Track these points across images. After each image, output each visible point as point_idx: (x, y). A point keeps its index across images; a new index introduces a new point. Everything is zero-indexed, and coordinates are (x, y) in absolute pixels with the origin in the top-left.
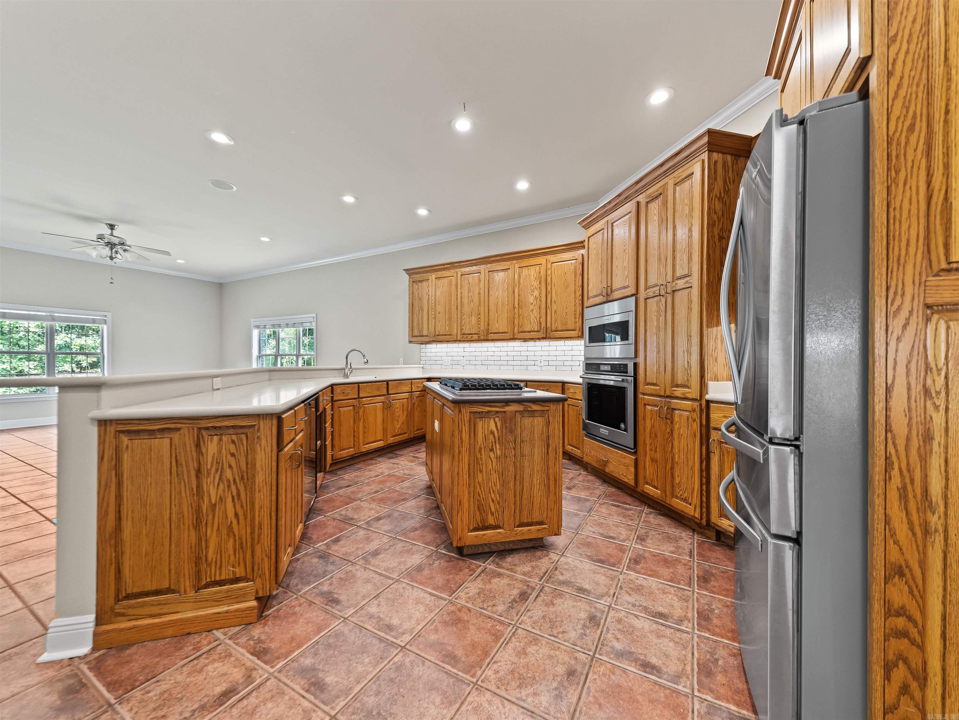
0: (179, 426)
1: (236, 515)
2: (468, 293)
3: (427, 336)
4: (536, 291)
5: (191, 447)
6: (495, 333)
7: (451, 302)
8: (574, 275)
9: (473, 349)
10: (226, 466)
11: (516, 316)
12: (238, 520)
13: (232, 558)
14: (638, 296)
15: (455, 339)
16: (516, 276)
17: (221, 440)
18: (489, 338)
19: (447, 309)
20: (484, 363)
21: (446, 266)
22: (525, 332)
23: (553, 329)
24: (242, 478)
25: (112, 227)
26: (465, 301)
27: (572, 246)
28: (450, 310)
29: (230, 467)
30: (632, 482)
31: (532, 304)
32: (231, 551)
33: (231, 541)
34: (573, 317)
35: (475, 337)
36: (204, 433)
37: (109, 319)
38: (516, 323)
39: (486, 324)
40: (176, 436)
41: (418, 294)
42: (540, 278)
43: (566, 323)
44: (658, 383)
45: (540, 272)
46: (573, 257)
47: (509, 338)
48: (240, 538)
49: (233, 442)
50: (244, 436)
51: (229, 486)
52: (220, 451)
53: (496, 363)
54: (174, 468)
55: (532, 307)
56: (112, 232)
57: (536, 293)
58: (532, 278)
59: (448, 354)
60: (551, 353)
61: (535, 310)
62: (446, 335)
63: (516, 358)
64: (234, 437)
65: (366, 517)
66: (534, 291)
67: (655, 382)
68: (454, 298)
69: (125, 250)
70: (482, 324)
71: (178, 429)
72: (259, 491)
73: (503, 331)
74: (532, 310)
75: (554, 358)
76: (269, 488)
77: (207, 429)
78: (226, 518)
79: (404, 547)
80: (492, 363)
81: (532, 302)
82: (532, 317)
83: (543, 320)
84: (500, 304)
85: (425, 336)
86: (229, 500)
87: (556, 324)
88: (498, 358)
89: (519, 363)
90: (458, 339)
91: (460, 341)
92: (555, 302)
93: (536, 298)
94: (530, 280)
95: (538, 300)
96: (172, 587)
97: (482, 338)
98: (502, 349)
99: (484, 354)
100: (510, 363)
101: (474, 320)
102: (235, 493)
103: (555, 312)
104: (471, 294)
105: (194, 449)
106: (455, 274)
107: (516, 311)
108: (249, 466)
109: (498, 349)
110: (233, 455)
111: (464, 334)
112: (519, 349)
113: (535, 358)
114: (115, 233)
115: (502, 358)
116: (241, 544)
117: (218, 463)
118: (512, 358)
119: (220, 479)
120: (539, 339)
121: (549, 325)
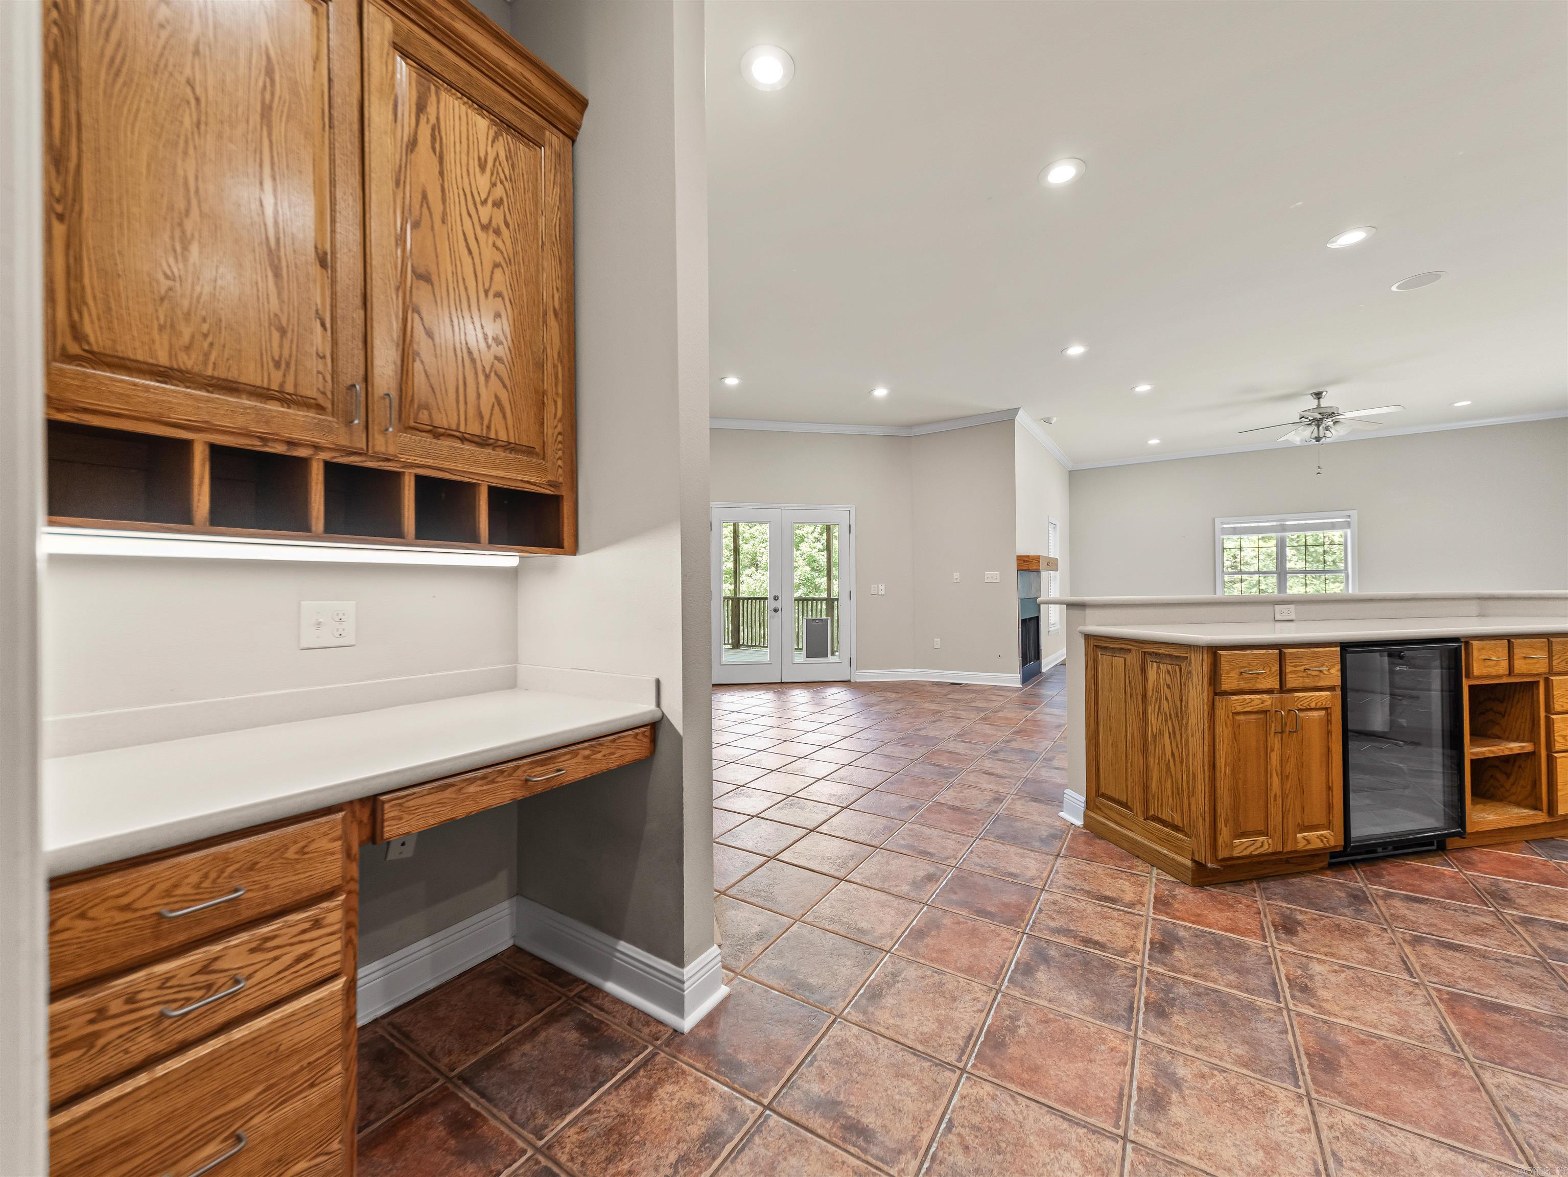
0: (1130, 647)
1: (1173, 754)
5: (1138, 670)
10: (1163, 697)
12: (1174, 760)
13: (1171, 800)
17: (1159, 667)
24: (1177, 716)
25: (1318, 395)
29: (1167, 699)
32: (1170, 793)
33: (1170, 781)
36: (1149, 658)
37: (1354, 520)
40: (1128, 657)
48: (1177, 783)
49: (1168, 672)
50: (1177, 668)
51: (1166, 721)
52: (1158, 679)
54: (1128, 688)
56: (1319, 402)
64: (1169, 667)
71: (1130, 651)
72: (1192, 736)
76: (1201, 736)
77: (1150, 654)
78: (1165, 754)
86: (1167, 735)
96: (1129, 804)
102: (1171, 730)
105: (1140, 673)
108: (1184, 704)
110: (1168, 687)
116: (1178, 789)
117: (1157, 692)
119: (1159, 709)
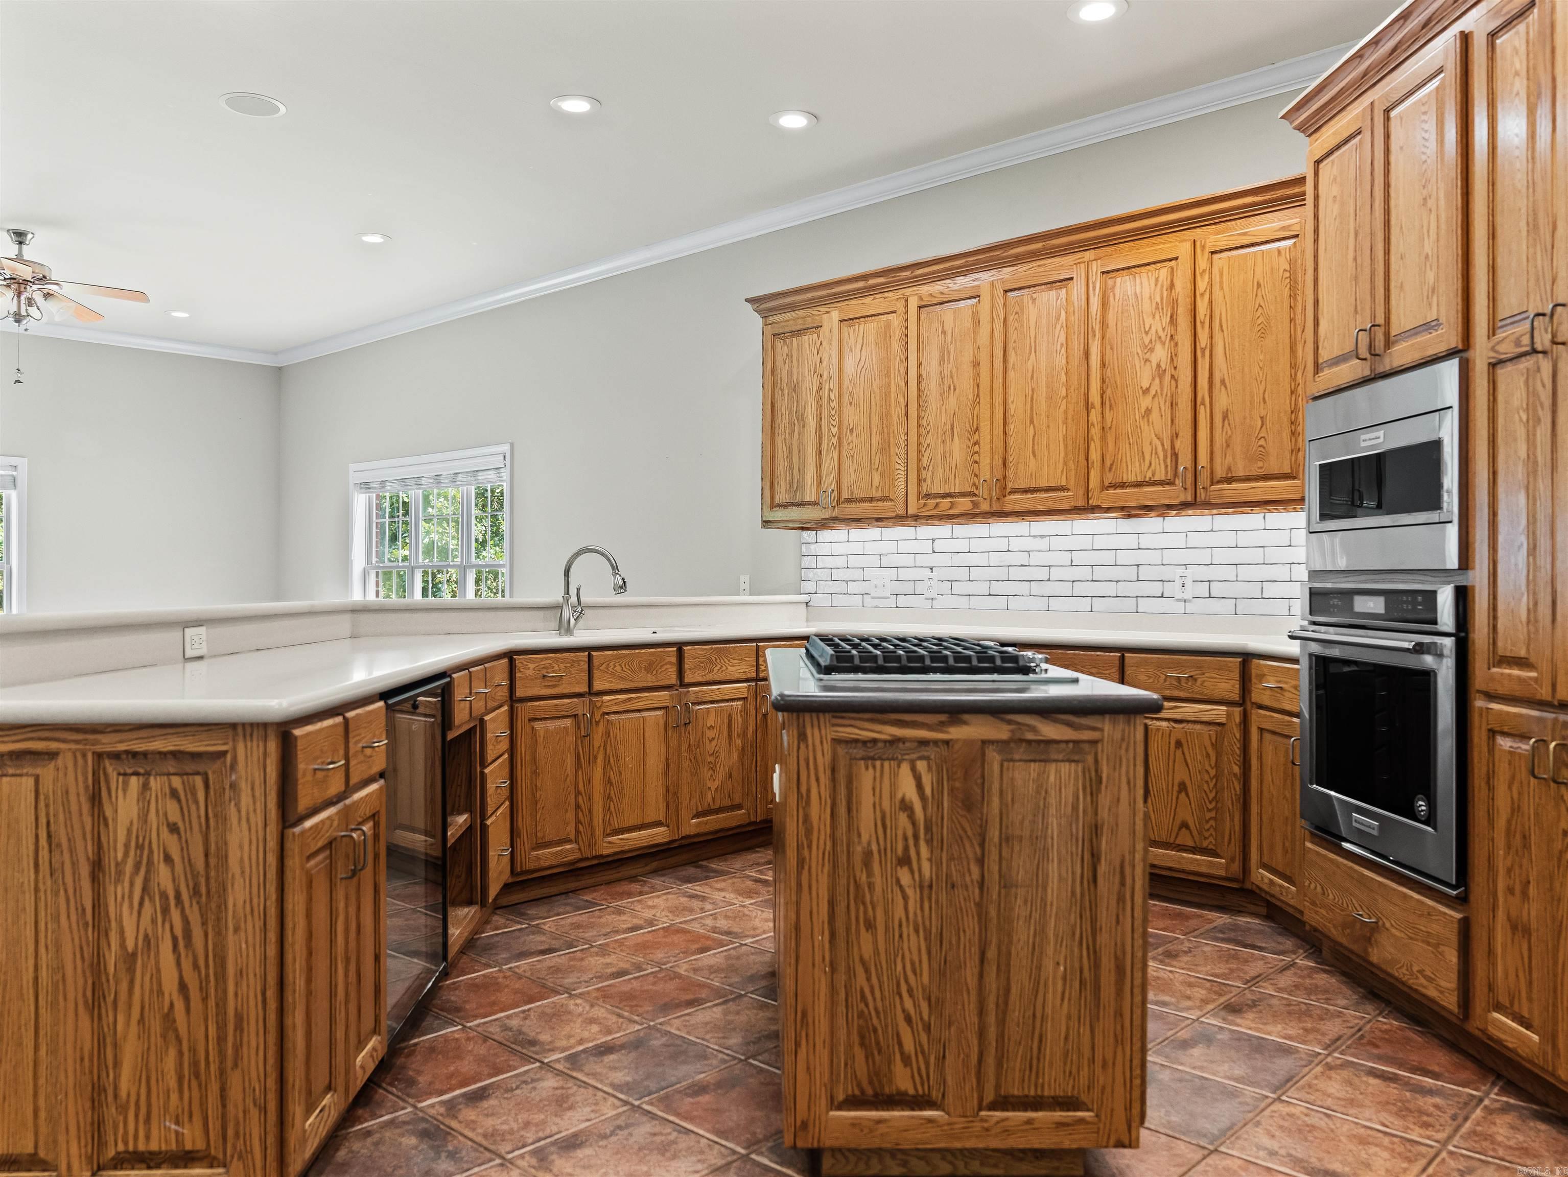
0: (54, 746)
1: (183, 987)
2: (942, 362)
3: (815, 504)
4: (1158, 347)
5: (79, 802)
6: (1026, 491)
7: (888, 394)
8: (1286, 292)
9: (962, 545)
10: (158, 857)
11: (1095, 432)
12: (187, 1000)
13: (174, 1097)
14: (1470, 354)
15: (901, 512)
16: (1095, 302)
17: (145, 787)
18: (1008, 508)
19: (875, 419)
20: (997, 588)
21: (872, 282)
22: (1123, 485)
23: (1220, 473)
24: (196, 892)
25: (20, 237)
26: (932, 388)
27: (1279, 193)
28: (886, 417)
29: (168, 859)
30: (1450, 1002)
31: (1146, 391)
32: (173, 1083)
33: (172, 1052)
34: (1286, 434)
35: (964, 504)
36: (110, 768)
37: (22, 475)
38: (1095, 456)
39: (998, 461)
40: (47, 772)
41: (790, 374)
42: (1174, 303)
43: (1263, 455)
44: (1533, 660)
45: (1172, 286)
46: (1283, 228)
47: (1070, 505)
48: (193, 1050)
49: (174, 794)
50: (198, 780)
51: (165, 911)
52: (144, 817)
53: (1036, 588)
54: (44, 853)
55: (1146, 402)
56: (20, 250)
57: (1161, 354)
58: (1147, 307)
59: (885, 561)
60: (1220, 556)
61: (1155, 415)
62: (871, 500)
63: (1099, 573)
64: (176, 782)
65: (572, 1041)
66: (1152, 350)
67: (1523, 653)
68: (897, 378)
69: (47, 296)
70: (985, 461)
71: (52, 755)
72: (237, 930)
73: (1053, 484)
74: (1148, 411)
75: (1229, 573)
76: (259, 924)
77: (116, 756)
78: (160, 992)
79: (655, 1135)
80: (1024, 588)
81: (1145, 385)
82: (1148, 434)
83: (1184, 446)
84: (1042, 392)
85: (810, 504)
86: (166, 946)
87: (1229, 459)
88: (1043, 574)
89: (1110, 589)
90: (911, 511)
91: (916, 518)
92: (1223, 382)
93: (1160, 372)
94: (1140, 314)
95: (1167, 378)
96: (41, 1153)
97: (985, 507)
98: (1056, 543)
99: (995, 559)
100: (1079, 588)
101: (958, 450)
102: (178, 931)
103: (1225, 417)
104: (948, 367)
105: (86, 808)
106: (900, 306)
107: (1094, 416)
108: (213, 861)
109: (1043, 544)
110: (173, 829)
111: (928, 496)
112: (1113, 542)
113: (1166, 572)
114: (28, 253)
115: (1056, 574)
116: (195, 1064)
117: (141, 847)
118: (1085, 573)
119: (145, 889)
120: (1166, 509)
121: (1203, 460)
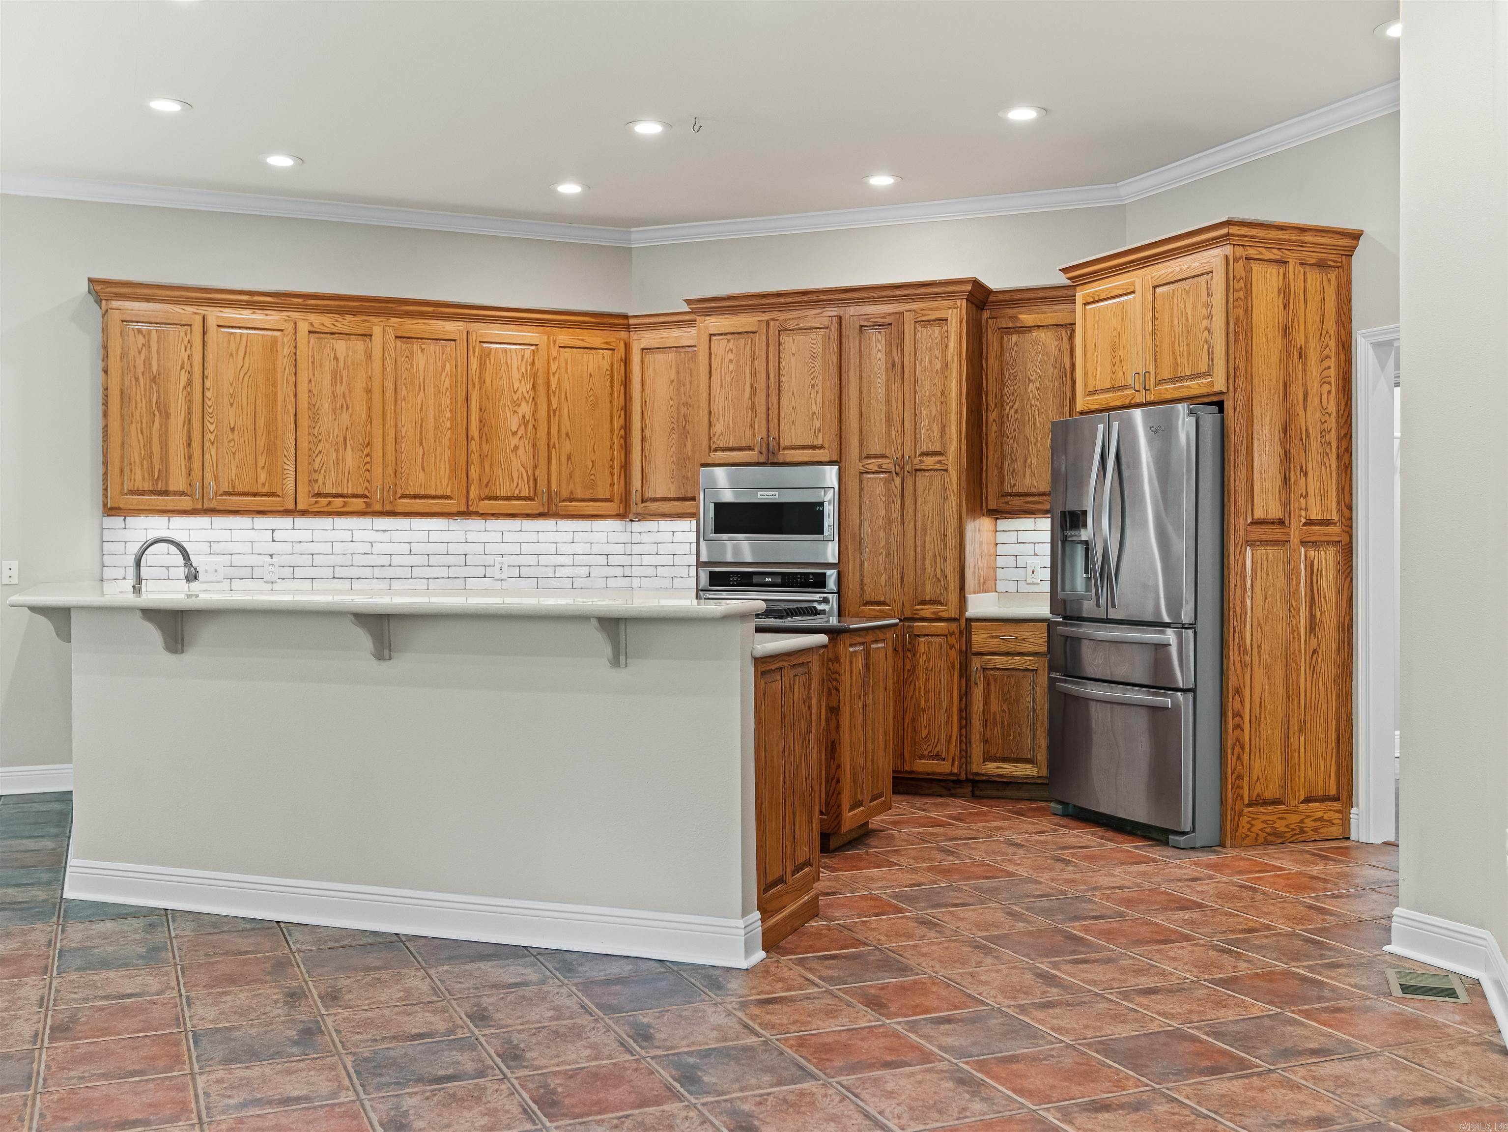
2: (334, 383)
3: (183, 494)
4: (524, 404)
6: (415, 497)
7: (275, 402)
8: (608, 384)
9: (306, 536)
11: (474, 457)
14: (843, 463)
15: (291, 506)
16: (474, 364)
18: (399, 509)
19: (261, 422)
20: (339, 572)
21: (256, 298)
22: (496, 498)
23: (565, 494)
26: (325, 405)
27: (605, 320)
28: (271, 423)
31: (514, 433)
34: (607, 473)
35: (358, 504)
38: (474, 473)
39: (390, 471)
41: (147, 363)
42: (535, 375)
43: (593, 486)
44: (888, 601)
45: (533, 363)
46: (606, 343)
47: (455, 510)
53: (378, 572)
55: (514, 441)
57: (525, 409)
58: (515, 374)
59: (216, 548)
60: (526, 548)
61: (521, 452)
62: (255, 495)
63: (434, 560)
66: (519, 405)
68: (284, 391)
70: (377, 471)
73: (439, 493)
74: (516, 448)
75: (533, 560)
80: (368, 572)
81: (514, 429)
82: (516, 464)
83: (541, 473)
84: (430, 423)
85: (175, 493)
87: (571, 486)
88: (385, 561)
89: (443, 572)
90: (299, 507)
91: (304, 513)
92: (567, 435)
93: (525, 422)
94: (510, 378)
95: (530, 426)
97: (378, 507)
98: (396, 536)
100: (416, 572)
101: (351, 459)
103: (569, 458)
104: (341, 389)
106: (290, 327)
107: (473, 445)
111: (318, 495)
112: (447, 536)
113: (488, 560)
115: (396, 560)
118: (423, 560)
120: (528, 516)
121: (554, 487)
